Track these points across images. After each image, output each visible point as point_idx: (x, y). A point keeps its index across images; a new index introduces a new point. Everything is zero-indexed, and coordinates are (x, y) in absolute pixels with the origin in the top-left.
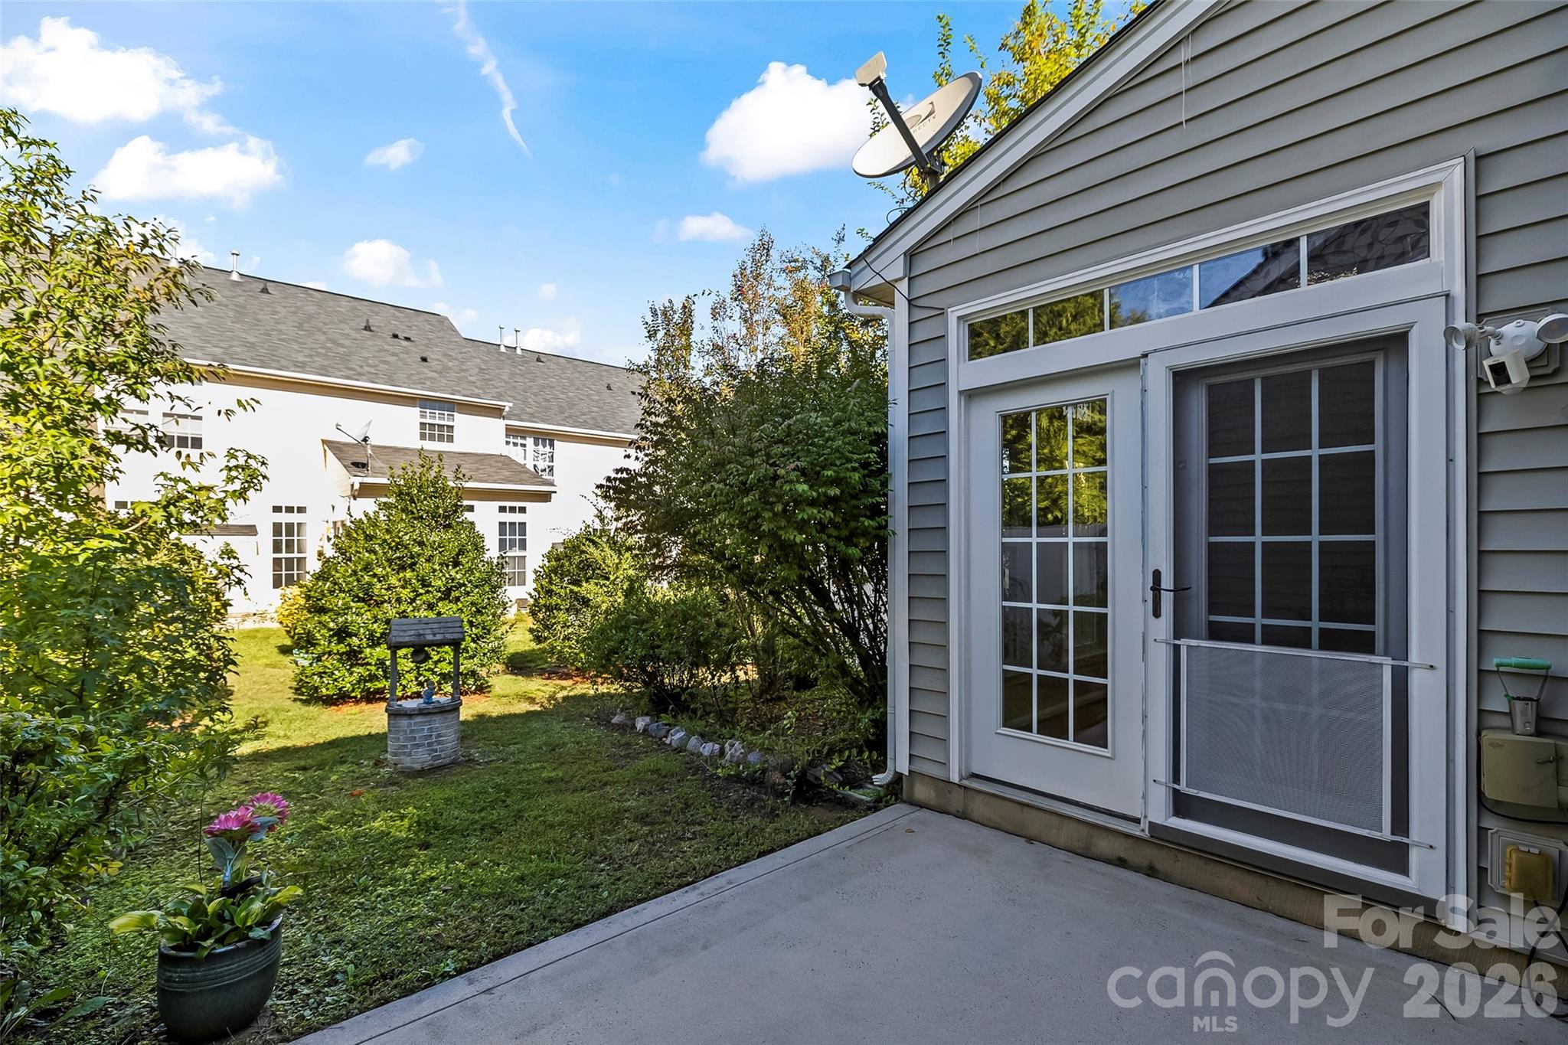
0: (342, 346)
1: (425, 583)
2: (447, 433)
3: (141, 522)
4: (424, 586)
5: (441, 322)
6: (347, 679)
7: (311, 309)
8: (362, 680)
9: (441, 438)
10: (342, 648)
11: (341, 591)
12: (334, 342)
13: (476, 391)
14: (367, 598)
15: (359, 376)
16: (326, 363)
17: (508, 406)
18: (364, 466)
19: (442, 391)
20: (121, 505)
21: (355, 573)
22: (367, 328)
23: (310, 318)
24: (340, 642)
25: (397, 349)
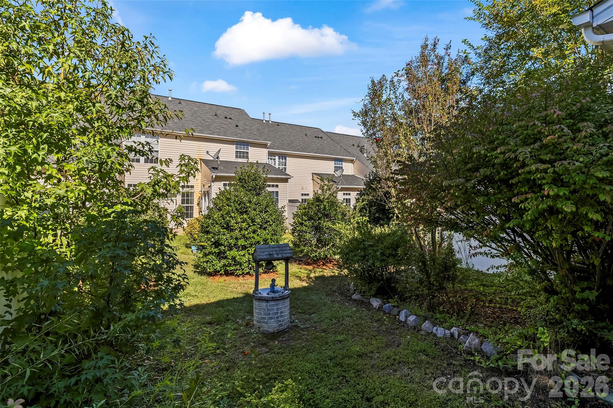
0: (207, 122)
1: (253, 221)
2: (245, 155)
3: (141, 194)
4: (253, 222)
5: (241, 112)
6: (219, 265)
7: (196, 109)
8: (224, 265)
9: (243, 157)
10: (217, 250)
11: (217, 224)
12: (204, 120)
13: (257, 137)
14: (228, 228)
15: (213, 133)
16: (202, 128)
17: (269, 143)
18: (216, 168)
19: (244, 138)
20: (130, 185)
21: (222, 215)
22: (216, 115)
23: (196, 112)
24: (216, 247)
25: (227, 123)
